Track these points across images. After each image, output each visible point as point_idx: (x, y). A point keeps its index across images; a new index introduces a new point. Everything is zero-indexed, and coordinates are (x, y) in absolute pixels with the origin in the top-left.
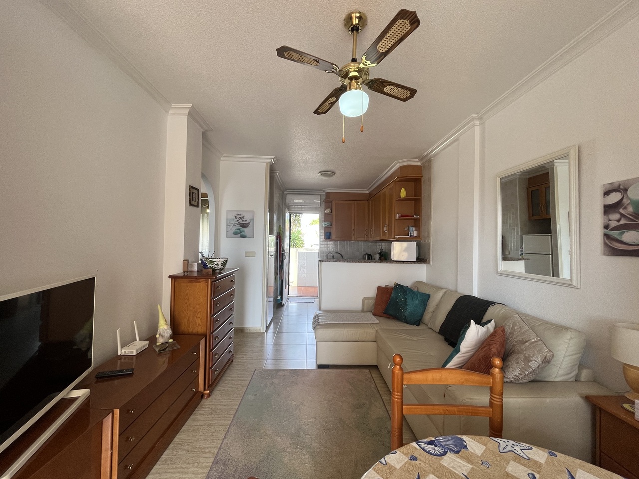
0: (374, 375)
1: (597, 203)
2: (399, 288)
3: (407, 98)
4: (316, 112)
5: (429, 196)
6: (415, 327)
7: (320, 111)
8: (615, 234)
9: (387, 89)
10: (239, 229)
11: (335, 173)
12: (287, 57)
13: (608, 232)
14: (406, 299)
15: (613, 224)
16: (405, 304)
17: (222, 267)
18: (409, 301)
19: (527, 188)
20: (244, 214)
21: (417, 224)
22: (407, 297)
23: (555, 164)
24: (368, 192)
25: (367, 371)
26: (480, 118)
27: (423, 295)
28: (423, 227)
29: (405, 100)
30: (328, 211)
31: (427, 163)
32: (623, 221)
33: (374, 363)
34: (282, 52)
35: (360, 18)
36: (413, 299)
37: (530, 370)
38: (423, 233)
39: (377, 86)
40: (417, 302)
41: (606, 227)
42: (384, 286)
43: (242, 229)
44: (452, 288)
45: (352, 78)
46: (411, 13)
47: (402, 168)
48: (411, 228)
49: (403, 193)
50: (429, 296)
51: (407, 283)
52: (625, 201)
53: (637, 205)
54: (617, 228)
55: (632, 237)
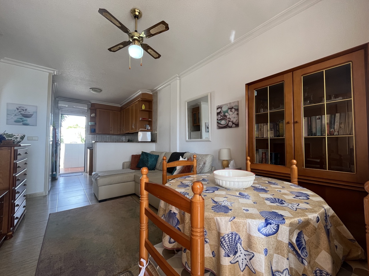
0: (134, 198)
1: (215, 112)
2: (143, 153)
3: (156, 57)
4: (110, 50)
5: (157, 109)
6: (153, 171)
7: (112, 49)
8: (219, 122)
9: (149, 50)
10: (21, 119)
11: (102, 91)
12: (104, 15)
13: (218, 121)
14: (148, 159)
15: (219, 119)
16: (148, 161)
17: (21, 140)
18: (150, 159)
19: (192, 112)
20: (26, 107)
21: (150, 123)
22: (148, 157)
23: (201, 103)
24: (120, 106)
25: (130, 197)
26: (179, 77)
27: (156, 155)
28: (153, 125)
29: (156, 58)
30: (93, 115)
31: (155, 93)
32: (221, 118)
33: (134, 192)
34: (103, 11)
35: (139, 13)
36: (151, 158)
37: (200, 168)
38: (153, 128)
39: (146, 47)
40: (153, 159)
41: (217, 120)
42: (135, 154)
43: (25, 119)
44: (168, 151)
45: (135, 39)
46: (167, 24)
47: (143, 94)
48: (147, 126)
49: (143, 107)
50: (158, 156)
51: (148, 151)
52: (222, 111)
53: (225, 112)
54: (220, 120)
55: (223, 122)
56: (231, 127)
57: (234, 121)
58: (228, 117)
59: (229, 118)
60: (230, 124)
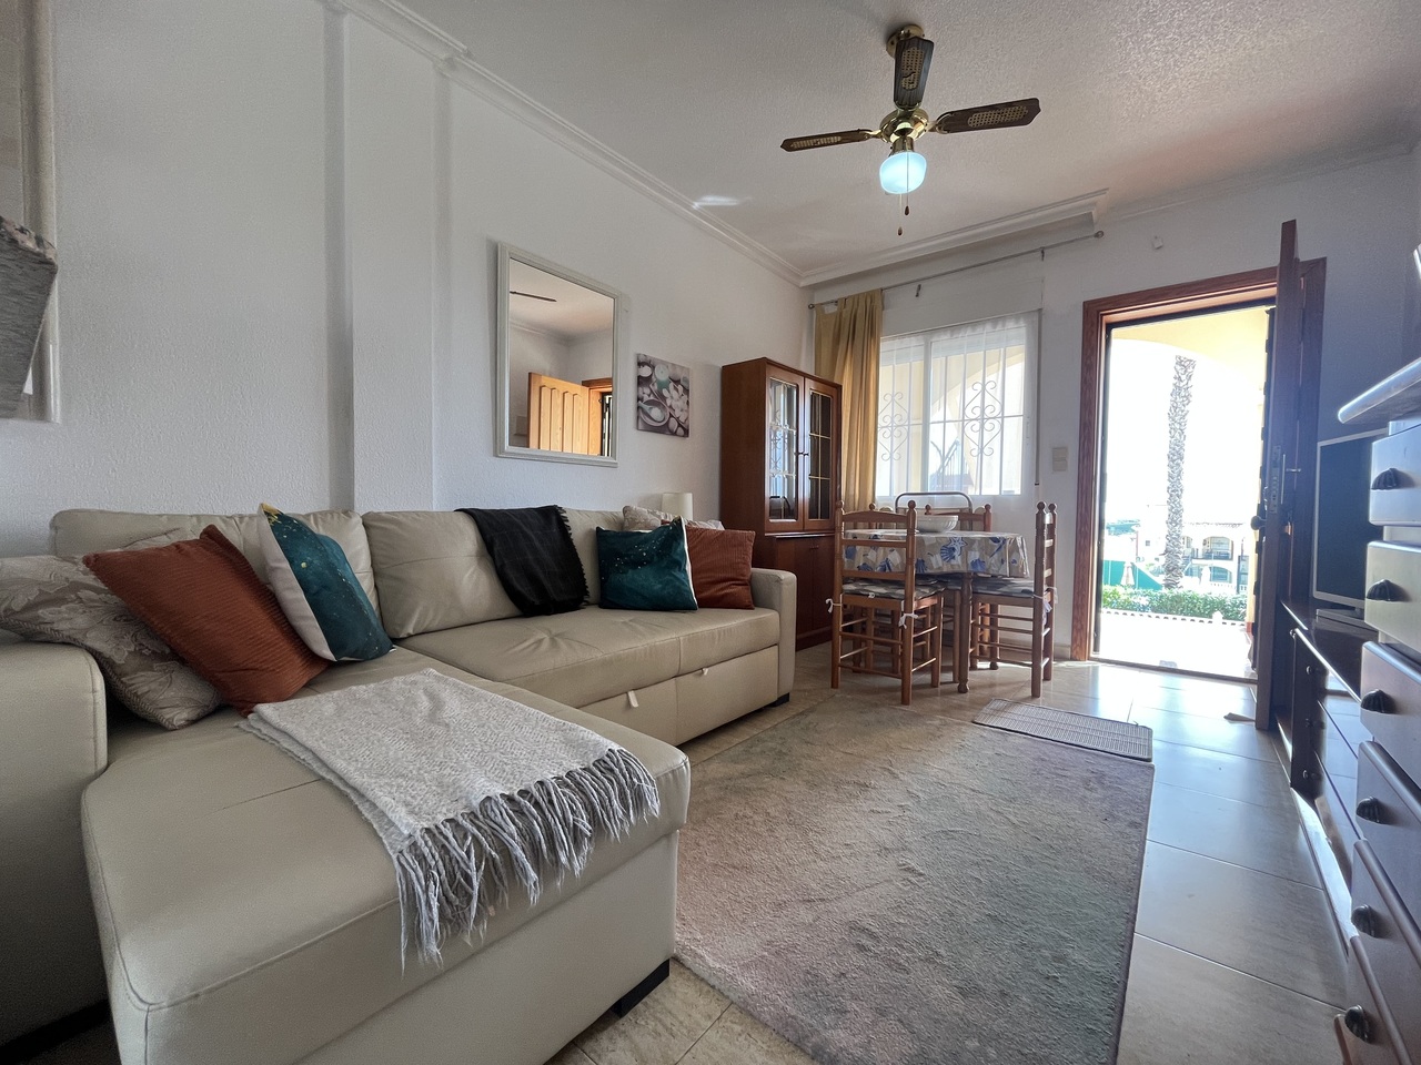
8: (643, 406)
13: (640, 403)
15: (642, 398)
41: (638, 398)
52: (654, 379)
53: (662, 385)
54: (648, 403)
55: (656, 413)
56: (674, 434)
57: (682, 419)
58: (669, 402)
59: (671, 407)
60: (673, 424)
